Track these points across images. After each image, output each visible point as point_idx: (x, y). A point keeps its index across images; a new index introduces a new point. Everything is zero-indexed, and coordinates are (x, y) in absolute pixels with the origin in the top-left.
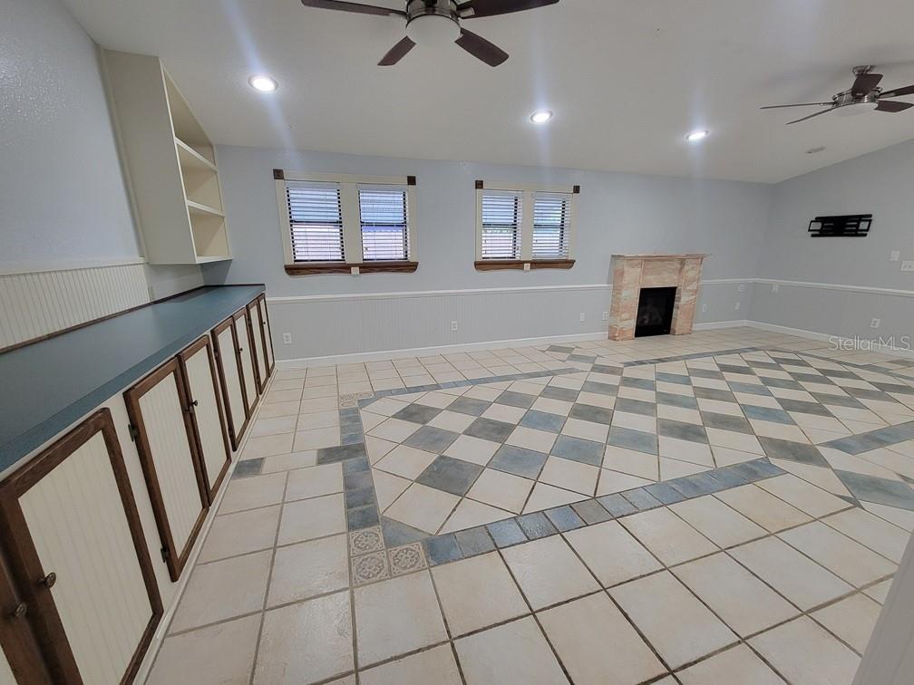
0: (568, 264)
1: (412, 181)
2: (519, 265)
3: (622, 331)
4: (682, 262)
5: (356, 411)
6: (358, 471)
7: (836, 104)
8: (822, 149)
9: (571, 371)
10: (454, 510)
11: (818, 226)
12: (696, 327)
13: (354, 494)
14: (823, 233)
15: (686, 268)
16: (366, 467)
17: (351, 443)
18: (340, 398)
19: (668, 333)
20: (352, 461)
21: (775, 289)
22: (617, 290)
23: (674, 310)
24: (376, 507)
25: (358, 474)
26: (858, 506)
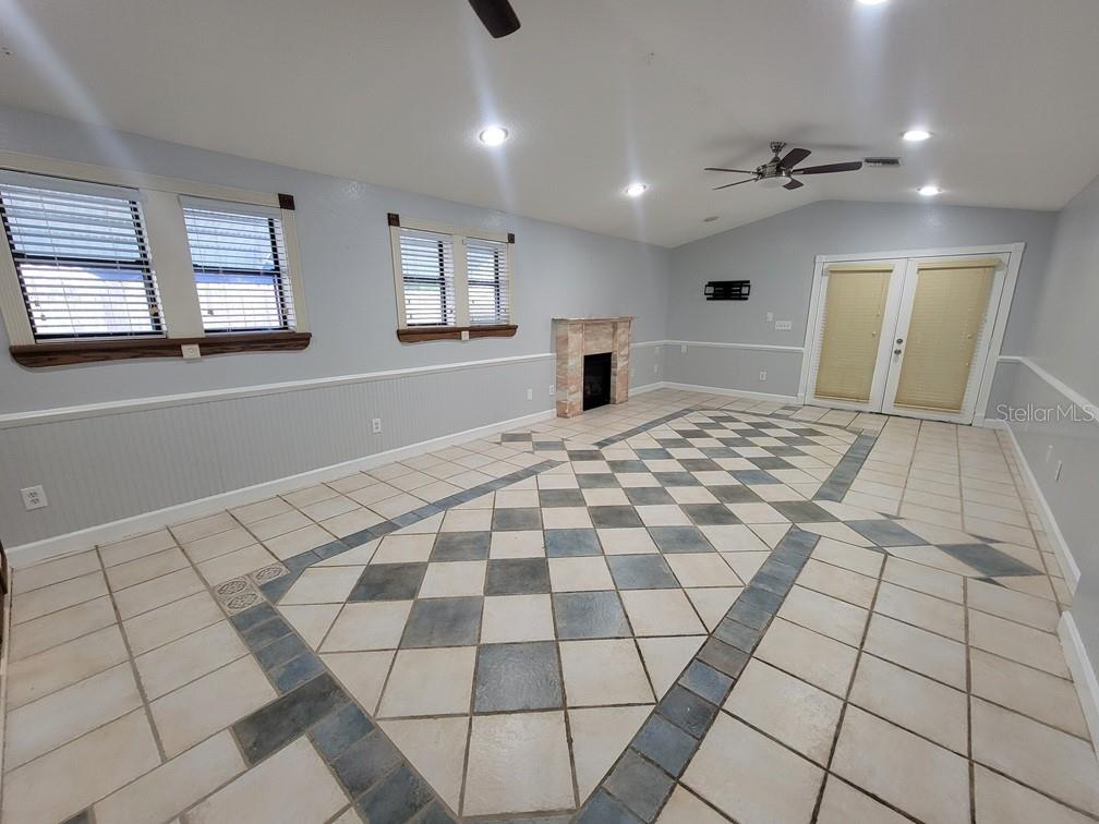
0: (508, 330)
1: (287, 202)
2: (454, 333)
3: (572, 407)
4: (615, 326)
5: (268, 610)
6: (353, 739)
7: (761, 174)
8: (715, 218)
9: (550, 464)
10: (570, 741)
11: (711, 290)
12: (632, 392)
13: (375, 799)
14: (716, 297)
15: (619, 331)
16: (363, 724)
17: (300, 683)
18: (218, 593)
19: (608, 403)
20: (328, 723)
21: (684, 349)
22: (562, 359)
23: (612, 378)
24: (440, 806)
25: (355, 746)
26: (887, 554)
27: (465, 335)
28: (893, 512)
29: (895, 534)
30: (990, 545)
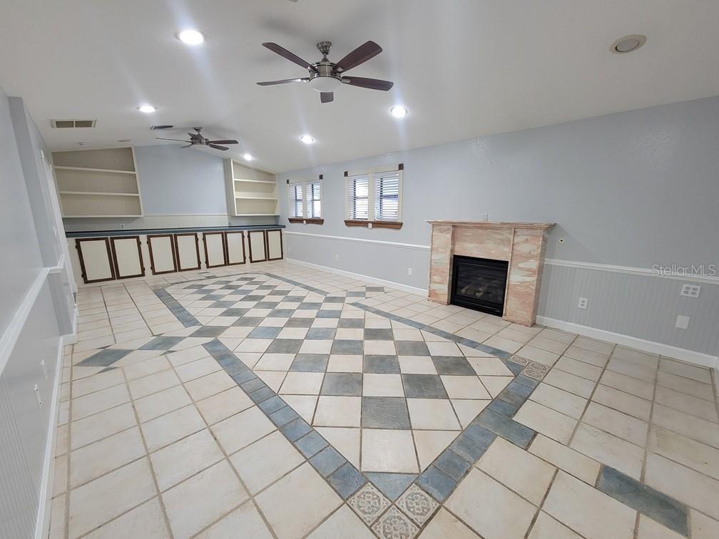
0: (396, 225)
2: (366, 224)
19: (500, 314)
26: (154, 336)
27: (370, 225)
28: (169, 355)
29: (157, 345)
30: (105, 367)
